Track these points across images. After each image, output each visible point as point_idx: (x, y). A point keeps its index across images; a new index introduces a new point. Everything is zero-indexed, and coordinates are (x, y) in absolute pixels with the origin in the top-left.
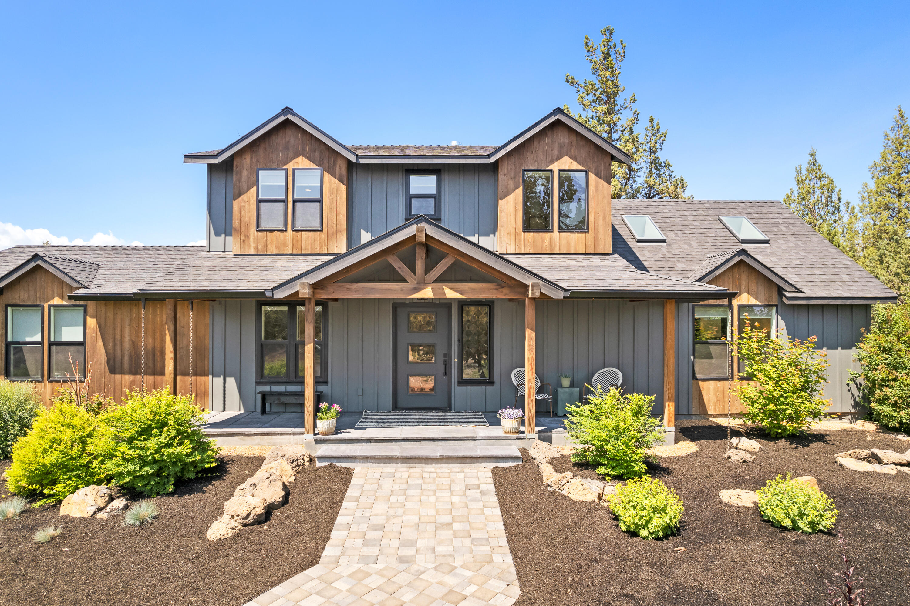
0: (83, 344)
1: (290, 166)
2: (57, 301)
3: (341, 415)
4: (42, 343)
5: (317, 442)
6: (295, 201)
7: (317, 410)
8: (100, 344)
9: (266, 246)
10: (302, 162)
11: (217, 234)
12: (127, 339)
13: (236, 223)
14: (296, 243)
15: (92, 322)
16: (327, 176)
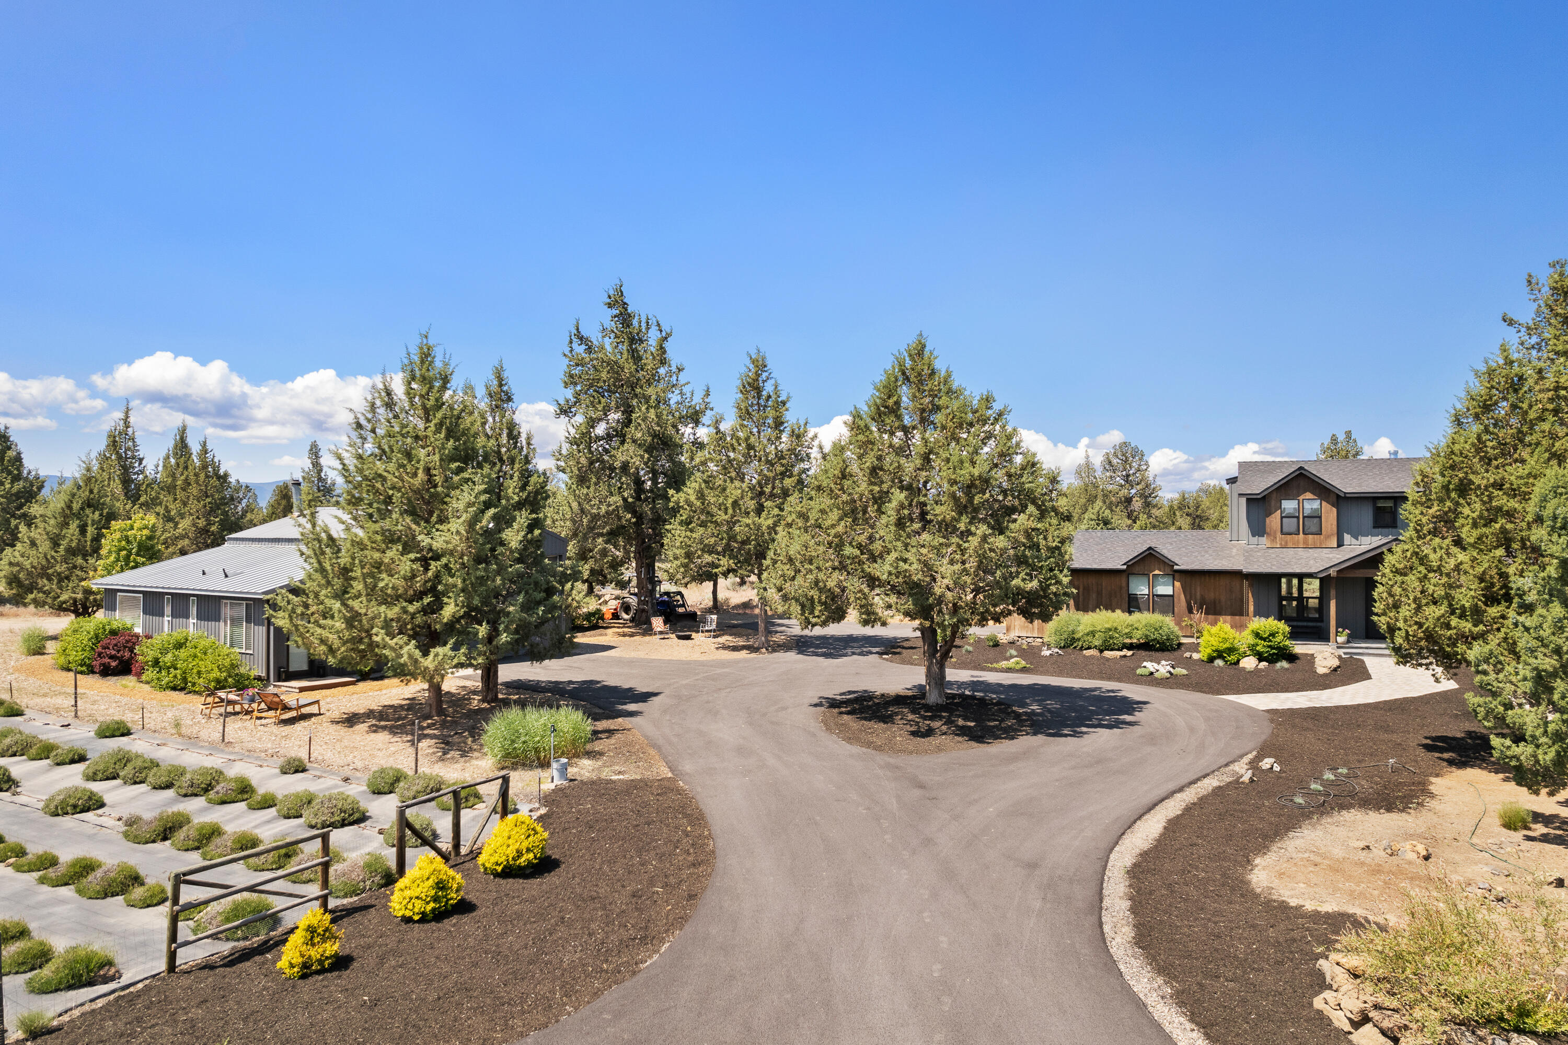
0: (1172, 596)
1: (1301, 498)
2: (1157, 572)
3: (1349, 636)
4: (1148, 595)
5: (1338, 647)
6: (1304, 517)
7: (1337, 632)
8: (1182, 596)
9: (1286, 543)
10: (1308, 495)
11: (1253, 536)
12: (1198, 594)
13: (1268, 530)
14: (1305, 542)
15: (1177, 584)
16: (1324, 503)
